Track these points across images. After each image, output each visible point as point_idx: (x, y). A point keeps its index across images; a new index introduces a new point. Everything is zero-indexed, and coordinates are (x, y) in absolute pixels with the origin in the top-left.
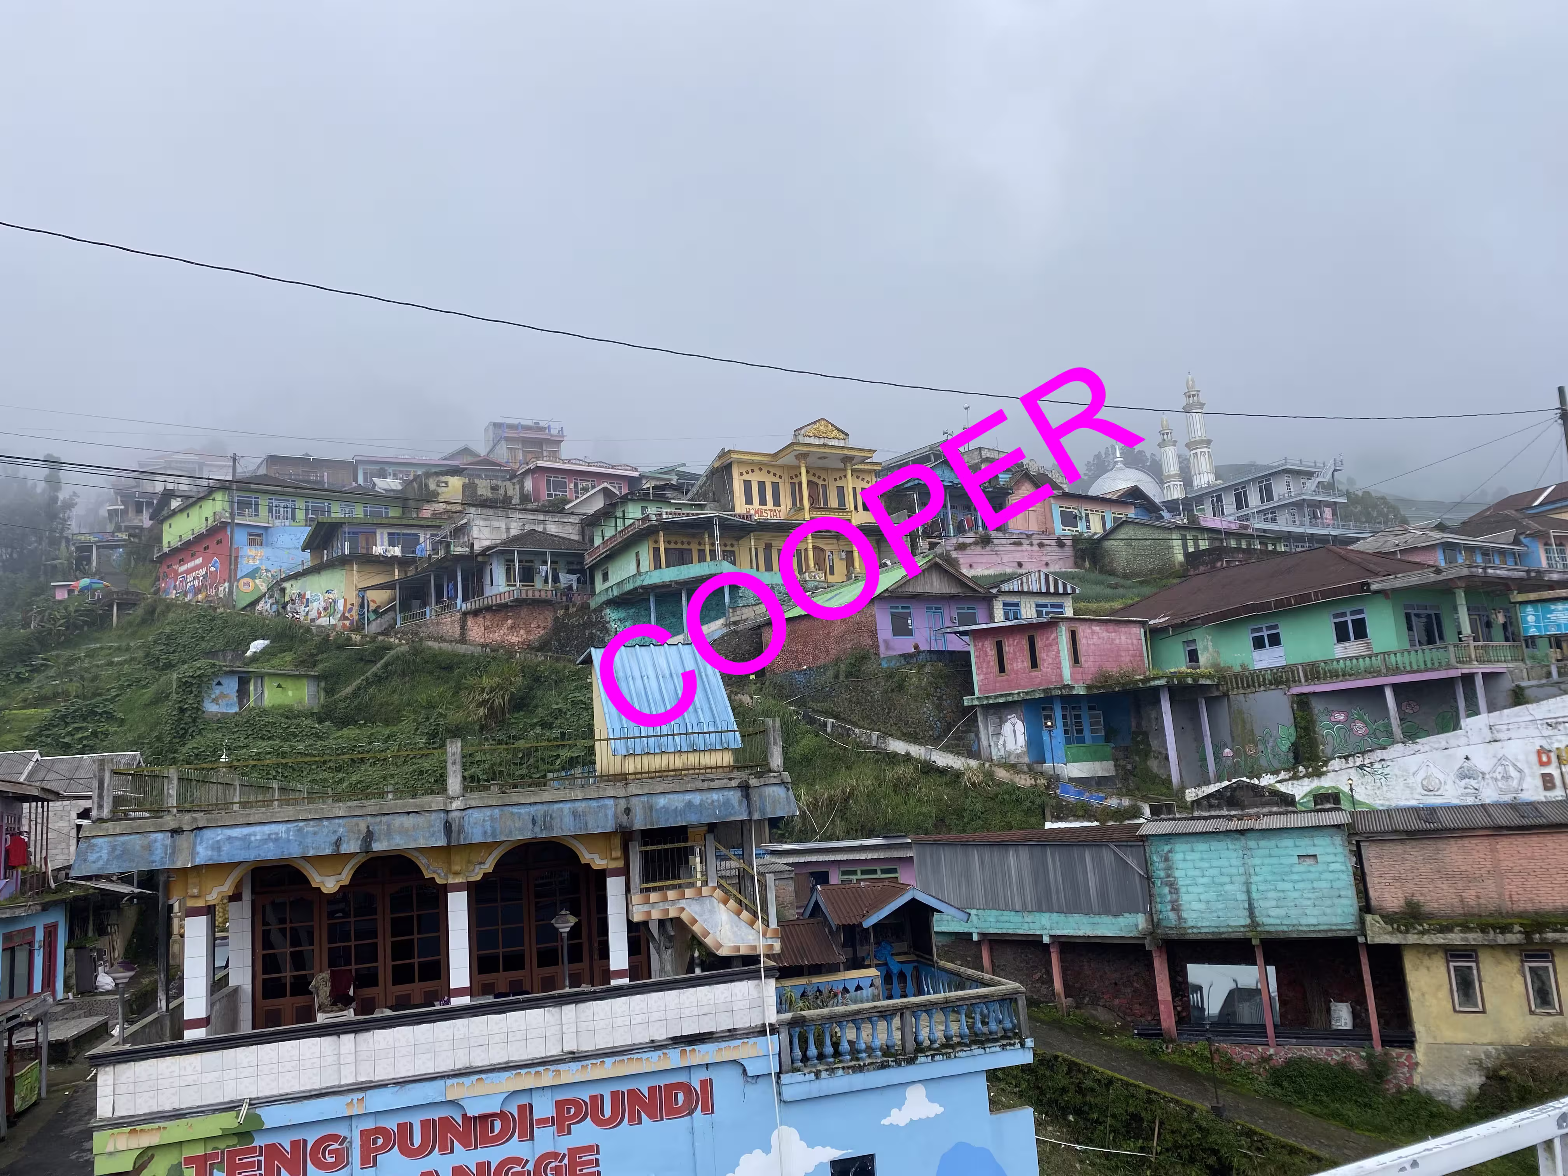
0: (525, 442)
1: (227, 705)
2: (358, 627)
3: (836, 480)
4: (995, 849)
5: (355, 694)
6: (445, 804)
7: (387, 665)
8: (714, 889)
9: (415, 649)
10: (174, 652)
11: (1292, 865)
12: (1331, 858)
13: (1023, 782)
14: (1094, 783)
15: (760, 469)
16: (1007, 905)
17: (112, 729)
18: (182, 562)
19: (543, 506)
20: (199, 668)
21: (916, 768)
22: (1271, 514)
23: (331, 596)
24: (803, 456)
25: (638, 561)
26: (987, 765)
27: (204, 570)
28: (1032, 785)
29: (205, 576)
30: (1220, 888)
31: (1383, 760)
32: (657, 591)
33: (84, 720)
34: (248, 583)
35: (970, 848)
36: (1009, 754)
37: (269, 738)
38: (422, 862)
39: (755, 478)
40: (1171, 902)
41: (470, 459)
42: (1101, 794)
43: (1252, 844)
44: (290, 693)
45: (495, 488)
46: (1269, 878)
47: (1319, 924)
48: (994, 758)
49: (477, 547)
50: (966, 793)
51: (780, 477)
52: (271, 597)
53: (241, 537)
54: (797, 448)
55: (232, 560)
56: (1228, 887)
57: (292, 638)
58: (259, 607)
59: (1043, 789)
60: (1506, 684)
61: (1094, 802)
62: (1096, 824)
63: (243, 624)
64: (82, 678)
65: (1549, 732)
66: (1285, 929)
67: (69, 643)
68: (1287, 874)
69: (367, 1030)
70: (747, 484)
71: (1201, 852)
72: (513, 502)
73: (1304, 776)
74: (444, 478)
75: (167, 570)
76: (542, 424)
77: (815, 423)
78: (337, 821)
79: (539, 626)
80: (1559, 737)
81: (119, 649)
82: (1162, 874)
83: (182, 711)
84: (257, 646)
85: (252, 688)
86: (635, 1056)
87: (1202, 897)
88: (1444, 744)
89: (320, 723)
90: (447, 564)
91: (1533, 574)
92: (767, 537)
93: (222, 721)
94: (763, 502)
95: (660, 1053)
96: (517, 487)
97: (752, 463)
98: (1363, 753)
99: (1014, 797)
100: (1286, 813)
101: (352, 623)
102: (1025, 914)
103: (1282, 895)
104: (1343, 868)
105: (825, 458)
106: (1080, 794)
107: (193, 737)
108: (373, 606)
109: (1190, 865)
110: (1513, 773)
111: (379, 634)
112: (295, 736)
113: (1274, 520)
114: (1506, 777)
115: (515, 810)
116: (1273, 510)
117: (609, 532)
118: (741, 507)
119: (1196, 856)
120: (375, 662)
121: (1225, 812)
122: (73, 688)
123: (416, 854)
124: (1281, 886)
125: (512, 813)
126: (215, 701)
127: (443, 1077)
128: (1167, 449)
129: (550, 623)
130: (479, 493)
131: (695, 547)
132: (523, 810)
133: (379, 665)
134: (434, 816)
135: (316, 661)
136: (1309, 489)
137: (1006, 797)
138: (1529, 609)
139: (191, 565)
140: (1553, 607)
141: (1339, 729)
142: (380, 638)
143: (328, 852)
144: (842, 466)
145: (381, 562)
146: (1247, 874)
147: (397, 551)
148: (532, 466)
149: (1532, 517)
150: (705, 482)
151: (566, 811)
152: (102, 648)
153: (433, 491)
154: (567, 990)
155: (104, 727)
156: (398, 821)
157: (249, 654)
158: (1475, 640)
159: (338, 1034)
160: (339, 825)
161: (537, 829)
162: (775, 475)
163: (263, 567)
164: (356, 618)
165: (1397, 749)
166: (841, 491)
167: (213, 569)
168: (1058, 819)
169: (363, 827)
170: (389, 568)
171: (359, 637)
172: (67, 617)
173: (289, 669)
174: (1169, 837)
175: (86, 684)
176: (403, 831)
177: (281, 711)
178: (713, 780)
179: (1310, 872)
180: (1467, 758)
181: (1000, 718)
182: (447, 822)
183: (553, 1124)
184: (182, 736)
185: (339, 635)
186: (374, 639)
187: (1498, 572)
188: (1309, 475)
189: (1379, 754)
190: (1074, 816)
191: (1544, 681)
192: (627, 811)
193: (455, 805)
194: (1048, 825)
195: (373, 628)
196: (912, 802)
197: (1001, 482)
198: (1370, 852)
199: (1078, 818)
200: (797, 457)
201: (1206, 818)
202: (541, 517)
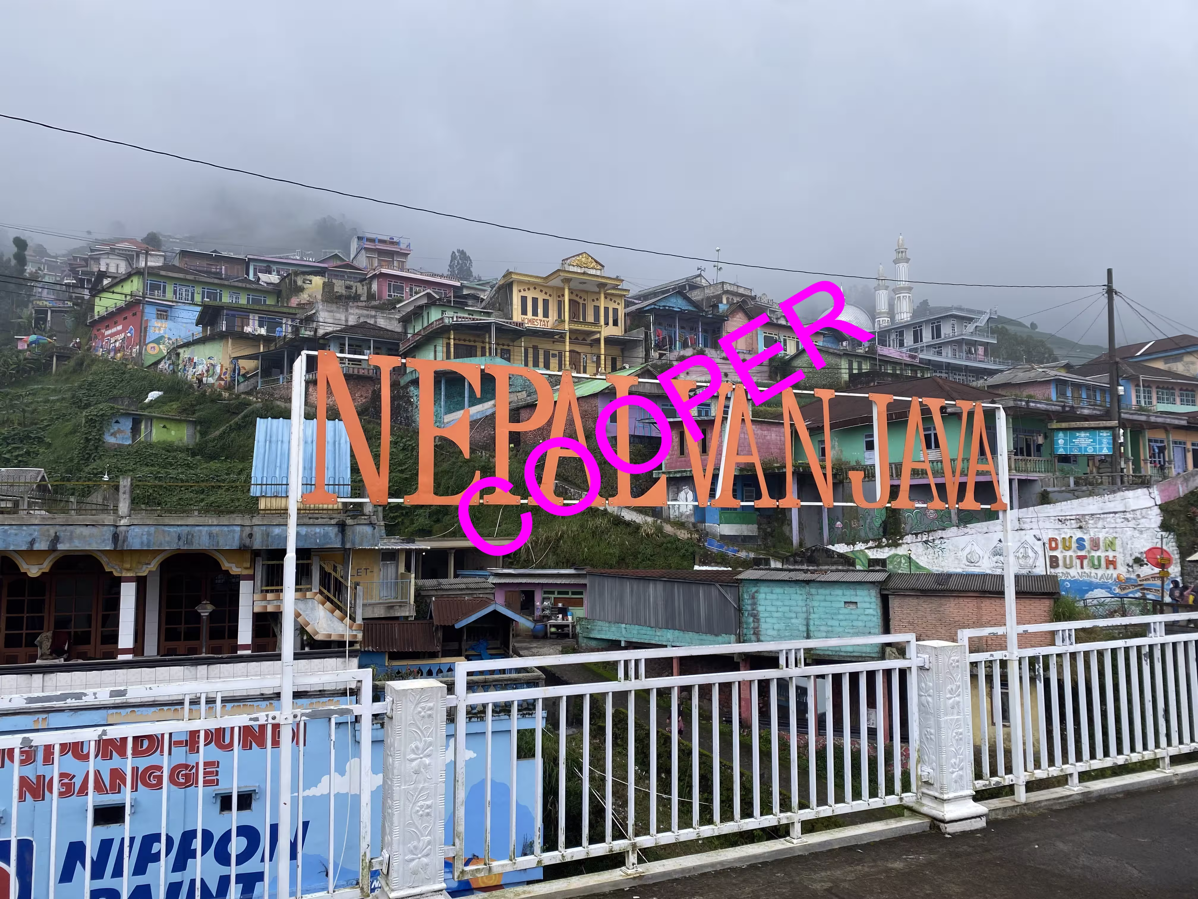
0: (381, 252)
1: (123, 438)
2: (229, 387)
3: (593, 300)
4: (642, 581)
5: (221, 437)
6: (115, 521)
7: (245, 417)
8: (316, 594)
9: (267, 406)
10: (94, 395)
11: (839, 608)
12: (867, 605)
13: (682, 536)
14: (740, 540)
15: (535, 288)
16: (645, 622)
17: (41, 451)
18: (107, 327)
19: (384, 304)
20: (102, 410)
21: (609, 521)
22: (938, 348)
23: (212, 362)
24: (567, 280)
25: (435, 352)
26: (659, 521)
27: (123, 335)
28: (688, 539)
29: (123, 340)
30: (788, 621)
31: (942, 538)
32: (448, 376)
33: (22, 442)
34: (154, 347)
35: (625, 580)
36: (682, 514)
37: (152, 465)
38: (104, 560)
39: (530, 295)
40: (753, 628)
41: (339, 263)
42: (736, 548)
43: (813, 591)
44: (173, 433)
45: (348, 287)
46: (823, 616)
47: (854, 652)
48: (671, 517)
49: (321, 332)
50: (642, 541)
51: (550, 295)
52: (169, 359)
53: (150, 312)
54: (562, 274)
55: (142, 330)
56: (793, 621)
57: (179, 391)
58: (160, 366)
59: (695, 541)
60: (1038, 489)
61: (730, 553)
62: (730, 569)
63: (144, 378)
64: (24, 411)
65: (1059, 525)
66: (831, 653)
67: (17, 383)
68: (835, 614)
69: (52, 672)
70: (524, 299)
71: (777, 594)
72: (362, 299)
73: (886, 546)
74: (308, 277)
75: (97, 333)
76: (395, 240)
77: (578, 255)
78: (34, 527)
79: (362, 396)
80: (1066, 530)
81: (54, 390)
82: (749, 608)
83: (87, 440)
84: (153, 395)
85: (143, 427)
86: (249, 703)
87: (776, 627)
88: (985, 530)
89: (192, 457)
90: (296, 344)
91: (1067, 409)
92: (535, 341)
93: (118, 450)
94: (535, 313)
95: (267, 703)
96: (365, 288)
97: (529, 283)
98: (928, 532)
99: (674, 546)
100: (847, 571)
101: (226, 383)
102: (657, 630)
103: (830, 628)
104: (875, 613)
105: (585, 283)
106: (721, 547)
107: (95, 460)
108: (242, 372)
109: (768, 603)
110: (1031, 553)
111: (243, 393)
112: (171, 465)
113: (939, 353)
114: (1026, 557)
115: (166, 528)
116: (940, 346)
117: (418, 328)
118: (517, 316)
119: (774, 596)
120: (238, 414)
121: (805, 567)
122: (16, 417)
123: (99, 554)
124: (830, 623)
125: (163, 531)
126: (113, 434)
127: (105, 708)
128: (881, 292)
129: (370, 395)
130: (335, 290)
131: (479, 345)
132: (172, 529)
133: (240, 417)
134: (105, 528)
135: (195, 410)
136: (968, 331)
137: (669, 545)
138: (1061, 434)
139: (114, 330)
140: (1078, 434)
141: (917, 513)
142: (243, 396)
143: (24, 548)
144: (597, 290)
145: (251, 338)
146: (808, 613)
147: (263, 331)
148: (377, 272)
149: (1130, 365)
150: (494, 295)
151: (204, 533)
152: (43, 389)
153: (300, 287)
154: (203, 655)
155: (36, 448)
156: (79, 530)
157: (147, 401)
158: (1015, 455)
159: (31, 674)
160: (35, 530)
161: (181, 543)
162: (546, 293)
163: (167, 336)
164: (229, 379)
165: (953, 531)
166: (597, 309)
167: (129, 335)
168: (704, 564)
169: (52, 532)
170: (257, 344)
171: (227, 394)
172: (18, 364)
173: (171, 414)
174: (757, 582)
175: (27, 415)
176: (82, 537)
177: (163, 446)
178: (317, 518)
179: (851, 614)
180: (1000, 541)
181: (678, 488)
182: (116, 533)
183: (186, 745)
184: (87, 459)
185: (213, 392)
186: (238, 396)
187: (1038, 405)
188: (970, 320)
189: (940, 533)
190: (716, 562)
191: (1064, 488)
192: (251, 536)
193: (122, 522)
194: (696, 568)
195: (243, 387)
196: (603, 545)
197: (721, 310)
198: (894, 603)
199: (717, 564)
200: (562, 281)
201: (790, 570)
202: (373, 313)
